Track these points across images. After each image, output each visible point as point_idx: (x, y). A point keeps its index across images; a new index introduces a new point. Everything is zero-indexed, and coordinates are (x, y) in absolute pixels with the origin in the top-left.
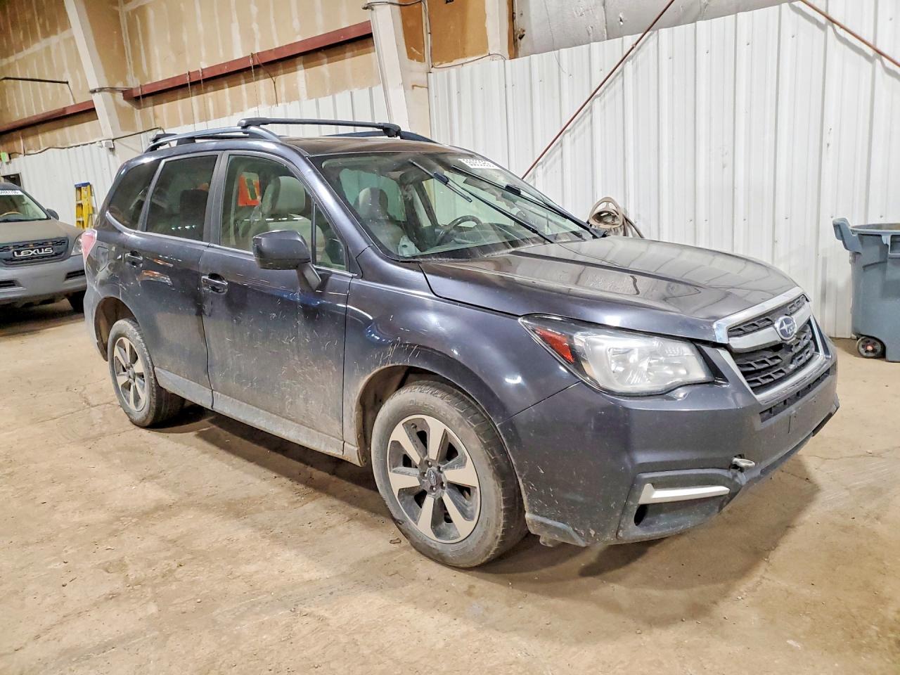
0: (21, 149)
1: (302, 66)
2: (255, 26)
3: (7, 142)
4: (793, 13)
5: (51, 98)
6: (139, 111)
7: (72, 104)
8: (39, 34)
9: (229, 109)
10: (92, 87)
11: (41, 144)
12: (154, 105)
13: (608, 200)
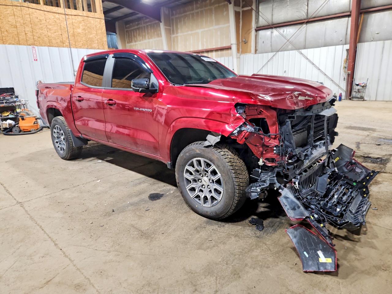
1: (214, 52)
2: (205, 43)
4: (297, 52)
8: (147, 38)
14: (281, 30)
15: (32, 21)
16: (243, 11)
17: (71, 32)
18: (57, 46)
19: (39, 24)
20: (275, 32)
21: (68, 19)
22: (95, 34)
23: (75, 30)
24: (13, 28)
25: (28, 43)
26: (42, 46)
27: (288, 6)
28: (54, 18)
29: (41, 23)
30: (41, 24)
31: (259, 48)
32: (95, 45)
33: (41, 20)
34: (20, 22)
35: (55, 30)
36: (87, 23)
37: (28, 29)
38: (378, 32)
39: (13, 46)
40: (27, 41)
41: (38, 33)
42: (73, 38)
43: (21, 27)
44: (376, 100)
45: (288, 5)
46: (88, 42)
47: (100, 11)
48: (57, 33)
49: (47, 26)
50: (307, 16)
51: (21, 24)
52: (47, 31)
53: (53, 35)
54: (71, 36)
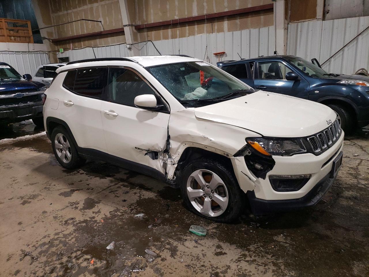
0: (71, 47)
1: (227, 19)
2: (205, 4)
3: (63, 44)
5: (90, 28)
6: (139, 34)
7: (102, 30)
8: (87, 2)
9: (187, 35)
10: (124, 24)
11: (82, 45)
12: (147, 32)
13: (363, 69)
31: (331, 8)
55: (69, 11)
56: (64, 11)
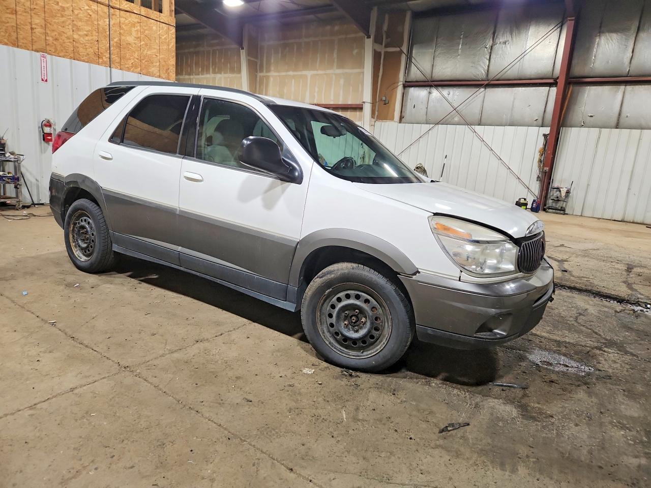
2: (316, 94)
4: (468, 129)
13: (421, 164)
14: (445, 91)
15: (46, 7)
16: (386, 53)
17: (116, 40)
18: (86, 60)
19: (59, 15)
20: (435, 93)
21: (113, 15)
22: (155, 51)
23: (123, 38)
24: (9, 13)
25: (34, 46)
26: (60, 56)
27: (459, 57)
28: (88, 10)
29: (63, 13)
30: (62, 16)
31: (406, 115)
32: (154, 70)
33: (63, 9)
34: (25, 6)
35: (87, 31)
36: (145, 28)
37: (37, 20)
38: (592, 115)
39: (5, 47)
40: (33, 42)
41: (56, 31)
42: (118, 50)
43: (24, 14)
44: (581, 216)
45: (459, 55)
46: (143, 62)
47: (169, 10)
48: (91, 38)
49: (73, 21)
50: (487, 75)
51: (25, 9)
52: (71, 31)
53: (82, 39)
54: (114, 46)
55: (192, 77)
56: (185, 75)
